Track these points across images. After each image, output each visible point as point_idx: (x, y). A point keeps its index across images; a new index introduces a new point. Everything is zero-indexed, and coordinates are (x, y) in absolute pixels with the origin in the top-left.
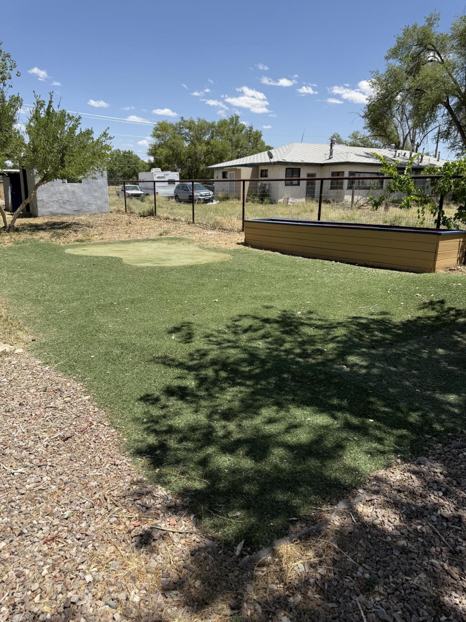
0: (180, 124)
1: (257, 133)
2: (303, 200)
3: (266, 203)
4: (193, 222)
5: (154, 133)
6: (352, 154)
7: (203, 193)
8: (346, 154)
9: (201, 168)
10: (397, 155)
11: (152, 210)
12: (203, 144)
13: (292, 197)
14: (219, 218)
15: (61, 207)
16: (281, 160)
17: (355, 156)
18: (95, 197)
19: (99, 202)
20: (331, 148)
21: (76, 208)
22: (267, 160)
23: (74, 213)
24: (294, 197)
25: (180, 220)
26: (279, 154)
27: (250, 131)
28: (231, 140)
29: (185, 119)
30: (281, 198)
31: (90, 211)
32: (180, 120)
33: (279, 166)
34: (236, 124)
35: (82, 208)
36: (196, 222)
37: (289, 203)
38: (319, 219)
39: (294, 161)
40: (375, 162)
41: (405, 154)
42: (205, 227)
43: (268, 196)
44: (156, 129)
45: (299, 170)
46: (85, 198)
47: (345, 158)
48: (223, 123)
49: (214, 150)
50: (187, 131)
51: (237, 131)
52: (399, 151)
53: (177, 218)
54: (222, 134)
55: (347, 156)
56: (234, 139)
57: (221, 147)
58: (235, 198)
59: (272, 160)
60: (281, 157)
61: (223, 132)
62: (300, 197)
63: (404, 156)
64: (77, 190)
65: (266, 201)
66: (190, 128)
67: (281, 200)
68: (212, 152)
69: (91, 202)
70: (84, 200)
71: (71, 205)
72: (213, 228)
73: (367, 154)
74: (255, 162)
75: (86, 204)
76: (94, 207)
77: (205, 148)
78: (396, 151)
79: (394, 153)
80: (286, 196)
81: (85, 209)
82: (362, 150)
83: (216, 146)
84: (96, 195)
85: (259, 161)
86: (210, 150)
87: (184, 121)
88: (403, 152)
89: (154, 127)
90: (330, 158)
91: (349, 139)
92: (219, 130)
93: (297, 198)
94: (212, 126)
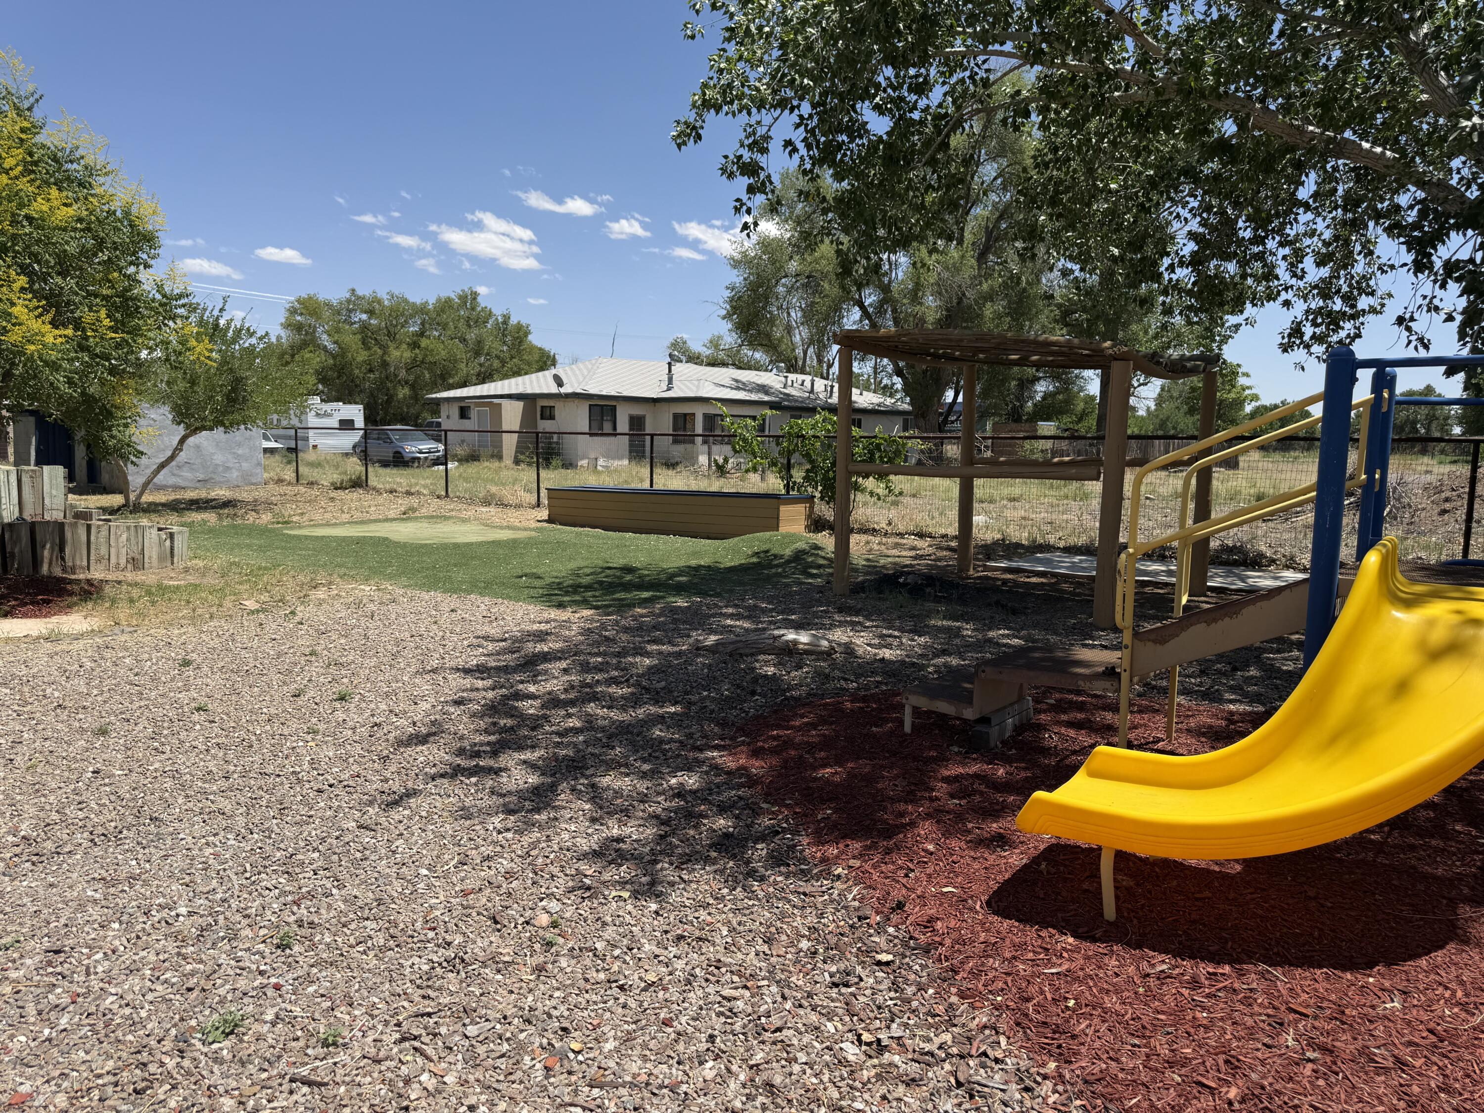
0: (349, 301)
1: (519, 327)
2: (626, 462)
3: (556, 468)
4: (447, 496)
5: (287, 319)
6: (707, 383)
7: (424, 447)
8: (696, 383)
9: (401, 396)
10: (790, 383)
11: (359, 478)
12: (404, 346)
13: (604, 456)
14: (494, 489)
15: (174, 475)
16: (579, 391)
17: (713, 386)
18: (238, 456)
19: (245, 465)
20: (670, 371)
21: (201, 477)
22: (553, 389)
23: (198, 485)
24: (609, 456)
25: (419, 493)
26: (573, 379)
27: (505, 323)
28: (463, 340)
29: (360, 292)
30: (582, 459)
31: (228, 481)
32: (348, 295)
33: (577, 401)
34: (473, 309)
35: (213, 476)
36: (451, 495)
37: (599, 468)
38: (651, 486)
39: (604, 393)
40: (748, 398)
41: (803, 381)
42: (471, 501)
43: (558, 454)
44: (293, 311)
45: (613, 409)
46: (219, 458)
47: (695, 389)
48: (445, 305)
49: (430, 359)
50: (364, 317)
51: (476, 322)
52: (792, 377)
53: (413, 490)
54: (445, 326)
55: (698, 387)
56: (471, 336)
57: (443, 353)
58: (492, 456)
59: (563, 390)
60: (580, 383)
61: (446, 324)
62: (620, 458)
63: (802, 385)
64: (205, 443)
65: (554, 463)
66: (371, 312)
67: (584, 463)
68: (422, 362)
69: (230, 465)
70: (218, 462)
71: (192, 470)
72: (486, 502)
73: (737, 381)
74: (529, 391)
75: (221, 469)
76: (235, 474)
77: (407, 355)
78: (786, 377)
79: (783, 379)
80: (592, 456)
81: (218, 478)
82: (727, 374)
83: (432, 350)
84: (240, 452)
85: (537, 391)
86: (420, 357)
87: (359, 298)
88: (801, 377)
89: (287, 306)
90: (669, 389)
91: (705, 349)
92: (438, 319)
93: (613, 458)
94: (421, 310)
